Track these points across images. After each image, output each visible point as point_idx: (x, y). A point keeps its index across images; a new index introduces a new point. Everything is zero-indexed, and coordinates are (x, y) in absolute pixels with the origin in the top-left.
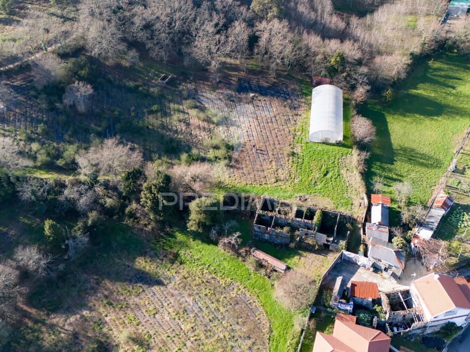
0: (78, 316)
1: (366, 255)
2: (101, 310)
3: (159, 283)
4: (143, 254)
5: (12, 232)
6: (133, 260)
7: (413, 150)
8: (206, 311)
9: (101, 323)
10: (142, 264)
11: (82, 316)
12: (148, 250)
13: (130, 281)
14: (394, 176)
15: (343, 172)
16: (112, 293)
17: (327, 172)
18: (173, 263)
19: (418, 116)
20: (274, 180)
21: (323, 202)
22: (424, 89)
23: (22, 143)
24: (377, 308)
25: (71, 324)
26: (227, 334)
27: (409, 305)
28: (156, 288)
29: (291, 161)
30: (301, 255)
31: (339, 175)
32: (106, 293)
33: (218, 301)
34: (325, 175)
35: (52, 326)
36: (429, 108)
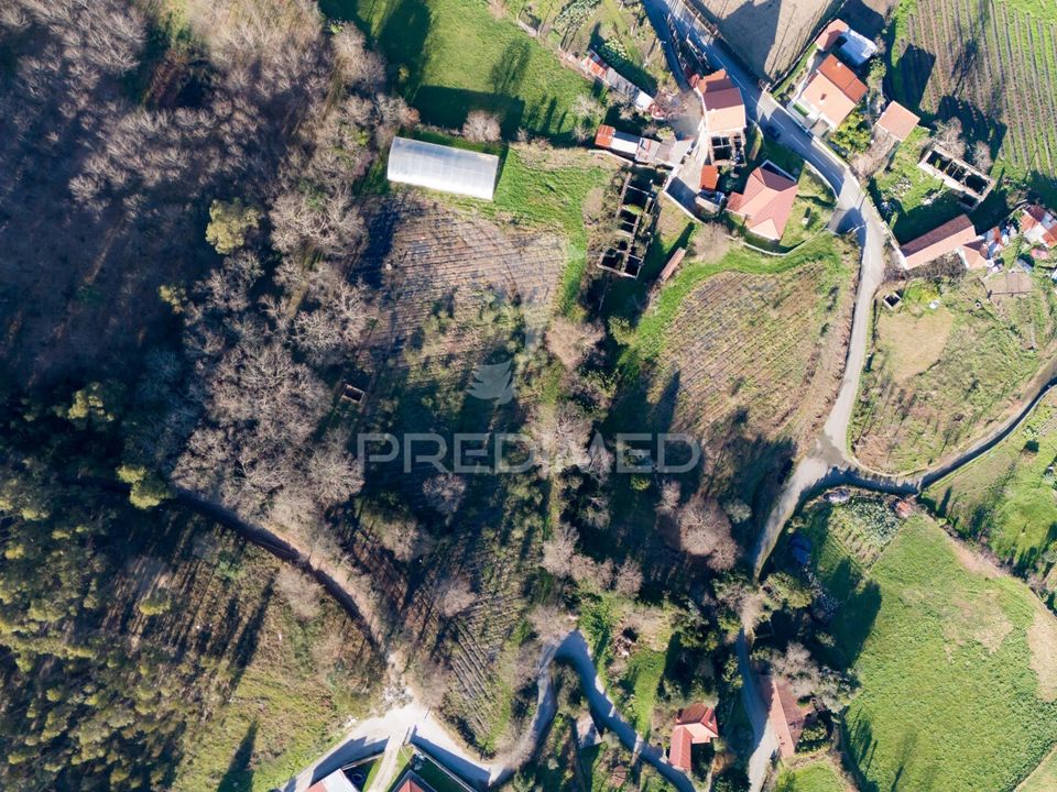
0: (707, 448)
1: (670, 169)
2: (702, 427)
3: (677, 377)
4: (644, 395)
6: (650, 405)
7: (495, 69)
8: (711, 329)
9: (715, 426)
10: (654, 395)
11: (708, 444)
12: (638, 391)
13: (673, 405)
14: (547, 105)
15: (547, 167)
16: (685, 421)
17: (548, 186)
18: (655, 365)
19: (427, 41)
20: (557, 251)
21: (594, 200)
22: (372, 12)
23: (510, 552)
24: (724, 171)
25: (715, 454)
26: (734, 310)
27: (725, 141)
28: (682, 379)
29: (526, 228)
30: (659, 234)
31: (553, 173)
32: (685, 426)
33: (701, 318)
34: (552, 189)
35: (716, 468)
36: (411, 20)
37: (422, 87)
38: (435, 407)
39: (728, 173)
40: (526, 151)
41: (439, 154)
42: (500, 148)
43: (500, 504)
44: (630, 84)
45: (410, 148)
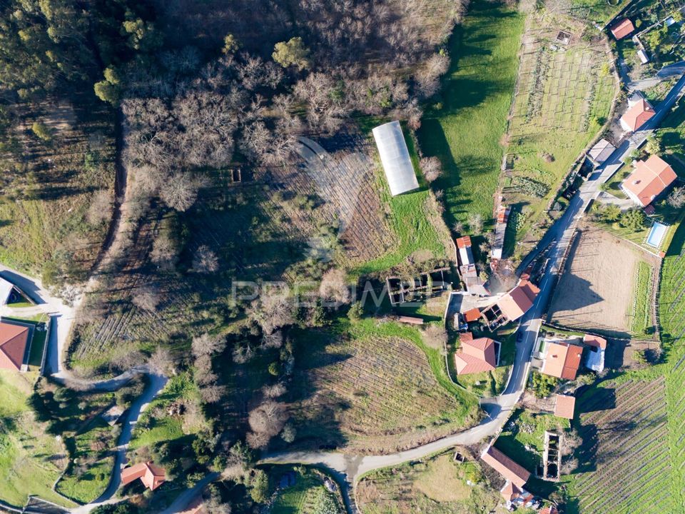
0: (317, 396)
1: (466, 290)
2: (327, 386)
3: (349, 356)
4: (328, 343)
5: (240, 373)
6: (324, 350)
7: (471, 157)
8: (386, 362)
9: (332, 394)
10: (331, 349)
11: (319, 395)
12: (328, 339)
13: (331, 363)
14: (465, 198)
15: (429, 218)
16: (326, 375)
17: (418, 224)
18: (349, 340)
19: (465, 109)
20: (383, 249)
21: (424, 255)
22: (465, 68)
23: (193, 316)
24: (481, 321)
25: (316, 402)
26: (405, 369)
27: (499, 312)
28: (349, 360)
29: (387, 224)
30: (426, 303)
31: (427, 223)
32: (323, 376)
33: (390, 353)
34: (417, 227)
35: (308, 407)
36: (473, 93)
37: (437, 120)
38: (255, 227)
39: (482, 324)
40: (431, 201)
41: (402, 152)
42: (424, 185)
43: (218, 295)
44: (502, 240)
45: (396, 133)
